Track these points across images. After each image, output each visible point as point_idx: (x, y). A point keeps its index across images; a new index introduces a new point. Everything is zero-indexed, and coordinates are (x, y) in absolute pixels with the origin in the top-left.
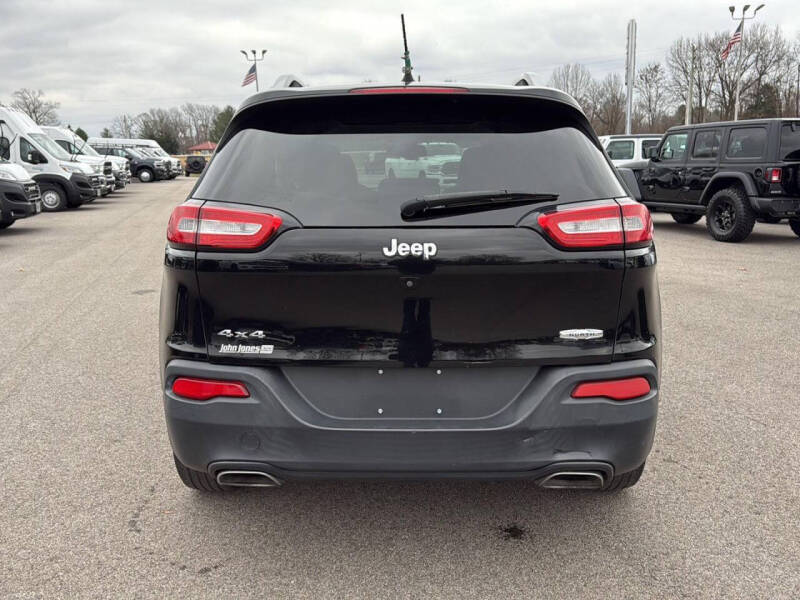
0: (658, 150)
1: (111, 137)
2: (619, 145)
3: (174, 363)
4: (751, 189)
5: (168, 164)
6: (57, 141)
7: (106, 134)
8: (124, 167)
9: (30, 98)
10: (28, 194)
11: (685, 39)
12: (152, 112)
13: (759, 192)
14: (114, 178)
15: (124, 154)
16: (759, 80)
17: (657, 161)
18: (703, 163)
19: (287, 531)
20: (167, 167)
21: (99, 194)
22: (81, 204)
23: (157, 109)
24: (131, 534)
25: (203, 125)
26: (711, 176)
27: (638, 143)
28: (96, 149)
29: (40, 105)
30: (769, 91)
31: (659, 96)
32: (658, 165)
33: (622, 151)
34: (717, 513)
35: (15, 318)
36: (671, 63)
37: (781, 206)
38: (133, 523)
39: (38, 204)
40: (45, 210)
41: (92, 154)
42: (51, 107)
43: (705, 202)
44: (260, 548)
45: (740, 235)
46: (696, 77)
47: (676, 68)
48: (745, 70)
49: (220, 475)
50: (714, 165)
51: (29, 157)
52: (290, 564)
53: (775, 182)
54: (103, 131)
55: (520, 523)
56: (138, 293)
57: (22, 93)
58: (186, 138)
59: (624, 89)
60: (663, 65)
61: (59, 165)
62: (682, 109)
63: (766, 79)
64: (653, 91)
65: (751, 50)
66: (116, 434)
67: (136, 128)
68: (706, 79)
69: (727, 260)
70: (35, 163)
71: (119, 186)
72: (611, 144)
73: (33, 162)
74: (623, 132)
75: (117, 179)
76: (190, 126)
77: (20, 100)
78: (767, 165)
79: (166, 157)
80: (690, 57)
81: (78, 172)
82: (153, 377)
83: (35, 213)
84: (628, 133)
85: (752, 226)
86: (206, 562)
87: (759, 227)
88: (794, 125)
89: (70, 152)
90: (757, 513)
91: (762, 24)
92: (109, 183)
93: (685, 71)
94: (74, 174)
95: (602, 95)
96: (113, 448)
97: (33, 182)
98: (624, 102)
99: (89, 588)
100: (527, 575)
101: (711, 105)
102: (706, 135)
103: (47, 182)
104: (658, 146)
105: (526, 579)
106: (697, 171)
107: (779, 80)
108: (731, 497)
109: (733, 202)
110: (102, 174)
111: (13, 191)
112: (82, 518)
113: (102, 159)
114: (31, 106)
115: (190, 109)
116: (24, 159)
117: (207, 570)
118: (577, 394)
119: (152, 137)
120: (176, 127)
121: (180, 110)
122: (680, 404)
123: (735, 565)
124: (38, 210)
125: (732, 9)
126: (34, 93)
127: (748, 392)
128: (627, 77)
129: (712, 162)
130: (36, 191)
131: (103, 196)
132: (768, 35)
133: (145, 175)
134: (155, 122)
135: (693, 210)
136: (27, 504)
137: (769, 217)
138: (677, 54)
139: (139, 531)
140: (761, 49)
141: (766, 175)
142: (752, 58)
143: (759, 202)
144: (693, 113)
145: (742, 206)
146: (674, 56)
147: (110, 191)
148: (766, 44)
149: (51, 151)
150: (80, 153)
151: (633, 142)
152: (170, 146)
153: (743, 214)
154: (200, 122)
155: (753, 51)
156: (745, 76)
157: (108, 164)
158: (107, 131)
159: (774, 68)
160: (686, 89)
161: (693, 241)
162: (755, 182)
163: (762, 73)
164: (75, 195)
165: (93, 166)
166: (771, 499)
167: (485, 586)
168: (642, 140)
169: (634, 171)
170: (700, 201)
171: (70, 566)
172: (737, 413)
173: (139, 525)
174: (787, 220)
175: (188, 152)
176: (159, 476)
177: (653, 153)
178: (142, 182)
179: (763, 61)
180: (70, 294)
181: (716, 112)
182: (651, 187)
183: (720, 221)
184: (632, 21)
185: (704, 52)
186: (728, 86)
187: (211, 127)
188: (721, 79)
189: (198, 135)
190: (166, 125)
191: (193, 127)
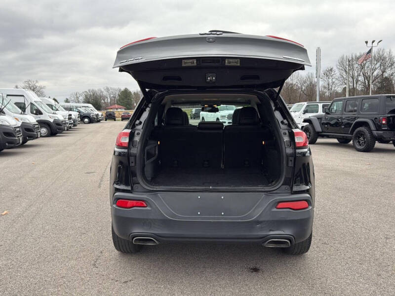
0: (329, 109)
1: (69, 102)
2: (312, 106)
3: (117, 194)
4: (373, 127)
5: (97, 115)
6: (47, 104)
7: (67, 101)
8: (77, 116)
9: (32, 84)
10: (35, 129)
11: (345, 56)
12: (89, 91)
13: (376, 128)
14: (72, 122)
15: (77, 110)
16: (382, 75)
17: (329, 114)
18: (351, 115)
19: (159, 268)
20: (97, 117)
21: (66, 129)
22: (57, 134)
23: (92, 89)
24: (94, 269)
25: (113, 97)
26: (354, 121)
27: (320, 105)
28: (64, 108)
29: (37, 87)
30: (387, 80)
31: (333, 83)
32: (329, 115)
33: (313, 109)
34: (343, 264)
35: (33, 184)
36: (339, 67)
37: (387, 135)
38: (94, 265)
39: (39, 133)
40: (41, 136)
41: (63, 111)
42: (41, 88)
43: (352, 133)
44: (148, 274)
45: (369, 149)
46: (351, 74)
47: (342, 69)
48: (375, 70)
49: (134, 239)
50: (355, 116)
51: (35, 112)
52: (161, 280)
53: (384, 124)
54: (65, 99)
55: (258, 266)
56: (87, 173)
57: (28, 82)
58: (105, 103)
59: (316, 80)
60: (335, 68)
61: (48, 116)
62: (345, 89)
63: (386, 75)
64: (330, 80)
65: (378, 61)
66: (83, 231)
67: (81, 98)
68: (356, 74)
69: (362, 160)
70: (37, 115)
71: (75, 125)
72: (307, 106)
73: (36, 114)
74: (316, 100)
75: (74, 122)
76: (107, 97)
77: (27, 85)
78: (380, 116)
79: (96, 112)
80: (348, 64)
81: (57, 118)
82: (98, 208)
83: (37, 138)
84: (318, 101)
85: (374, 144)
86: (126, 279)
87: (378, 145)
88: (392, 98)
89: (53, 109)
90: (361, 264)
91: (382, 49)
92: (70, 124)
93: (346, 71)
94: (55, 119)
95: (305, 82)
96: (83, 236)
97: (37, 123)
98: (316, 86)
99: (78, 287)
100: (260, 285)
101: (359, 87)
102: (351, 102)
103: (43, 123)
104: (329, 107)
105: (259, 287)
106: (348, 118)
107: (392, 75)
108: (350, 258)
109: (364, 133)
110: (67, 120)
111: (28, 127)
112: (73, 262)
113: (67, 113)
114: (32, 88)
115: (107, 89)
116: (32, 113)
117: (126, 282)
118: (278, 207)
119: (89, 102)
120: (100, 97)
121: (103, 90)
122: (332, 222)
123: (348, 283)
124: (39, 136)
125: (367, 42)
126: (34, 82)
127: (363, 217)
128: (316, 74)
129: (355, 114)
130: (38, 128)
131: (67, 130)
132: (386, 54)
133: (86, 120)
134: (90, 95)
135: (346, 137)
136: (49, 257)
137: (382, 140)
138: (341, 63)
139: (97, 267)
140: (383, 60)
141: (380, 121)
142: (378, 64)
143: (377, 133)
144: (350, 91)
145: (369, 135)
146: (340, 64)
147: (70, 128)
148: (385, 58)
149: (44, 109)
150: (57, 110)
151: (318, 105)
152: (98, 107)
153: (369, 138)
154: (112, 96)
155: (379, 62)
156: (375, 73)
157: (70, 115)
158: (67, 99)
159: (389, 69)
160: (346, 79)
161: (347, 151)
162: (374, 124)
163: (383, 72)
164: (55, 129)
165: (63, 116)
166: (367, 259)
167: (242, 289)
168: (322, 104)
169: (318, 118)
170: (349, 132)
171: (70, 280)
172: (357, 225)
173: (97, 265)
174: (391, 142)
175: (106, 109)
176: (104, 247)
177: (327, 110)
178: (85, 123)
179: (384, 66)
180: (57, 174)
181: (362, 90)
182: (326, 126)
183: (359, 142)
184: (319, 48)
185: (354, 62)
186: (367, 78)
187: (117, 97)
188: (364, 75)
189: (111, 101)
190: (96, 97)
191: (109, 98)
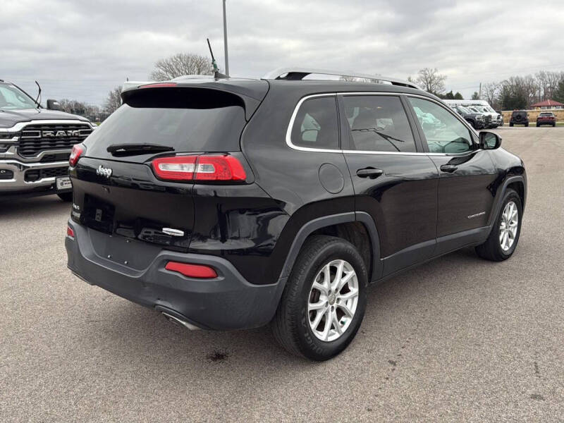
7: (475, 96)
9: (429, 74)
12: (512, 79)
23: (516, 76)
25: (550, 87)
29: (434, 78)
42: (441, 79)
54: (473, 94)
57: (424, 71)
58: (535, 97)
76: (539, 89)
77: (423, 75)
79: (490, 113)
115: (542, 76)
120: (528, 89)
121: (533, 77)
126: (431, 70)
134: (512, 86)
154: (548, 85)
158: (476, 93)
187: (556, 88)
189: (545, 94)
190: (521, 88)
191: (542, 88)
